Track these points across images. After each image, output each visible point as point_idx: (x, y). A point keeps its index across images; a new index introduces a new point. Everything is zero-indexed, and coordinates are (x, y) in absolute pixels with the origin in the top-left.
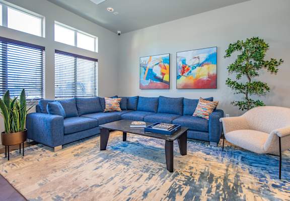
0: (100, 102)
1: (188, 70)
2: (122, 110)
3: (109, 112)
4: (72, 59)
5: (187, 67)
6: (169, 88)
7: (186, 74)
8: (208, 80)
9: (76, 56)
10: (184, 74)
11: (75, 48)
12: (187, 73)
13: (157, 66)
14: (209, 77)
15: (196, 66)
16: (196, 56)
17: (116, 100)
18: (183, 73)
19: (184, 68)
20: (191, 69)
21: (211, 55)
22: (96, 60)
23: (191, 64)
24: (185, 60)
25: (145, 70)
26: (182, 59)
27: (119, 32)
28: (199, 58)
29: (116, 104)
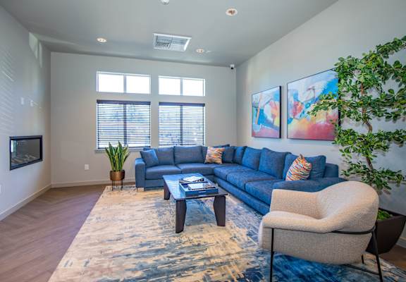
0: (202, 151)
1: (301, 108)
2: (223, 162)
3: (208, 163)
4: (178, 108)
5: (300, 104)
6: (280, 137)
7: (298, 116)
8: (326, 126)
9: (181, 105)
10: (296, 117)
11: (181, 96)
12: (299, 114)
13: (268, 105)
14: (327, 121)
15: (310, 102)
16: (310, 87)
17: (216, 151)
18: (295, 114)
19: (295, 106)
20: (304, 108)
21: (330, 82)
22: (203, 105)
23: (305, 100)
24: (297, 94)
25: (257, 110)
26: (294, 93)
27: (233, 66)
28: (314, 90)
29: (216, 155)
